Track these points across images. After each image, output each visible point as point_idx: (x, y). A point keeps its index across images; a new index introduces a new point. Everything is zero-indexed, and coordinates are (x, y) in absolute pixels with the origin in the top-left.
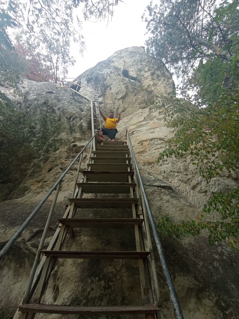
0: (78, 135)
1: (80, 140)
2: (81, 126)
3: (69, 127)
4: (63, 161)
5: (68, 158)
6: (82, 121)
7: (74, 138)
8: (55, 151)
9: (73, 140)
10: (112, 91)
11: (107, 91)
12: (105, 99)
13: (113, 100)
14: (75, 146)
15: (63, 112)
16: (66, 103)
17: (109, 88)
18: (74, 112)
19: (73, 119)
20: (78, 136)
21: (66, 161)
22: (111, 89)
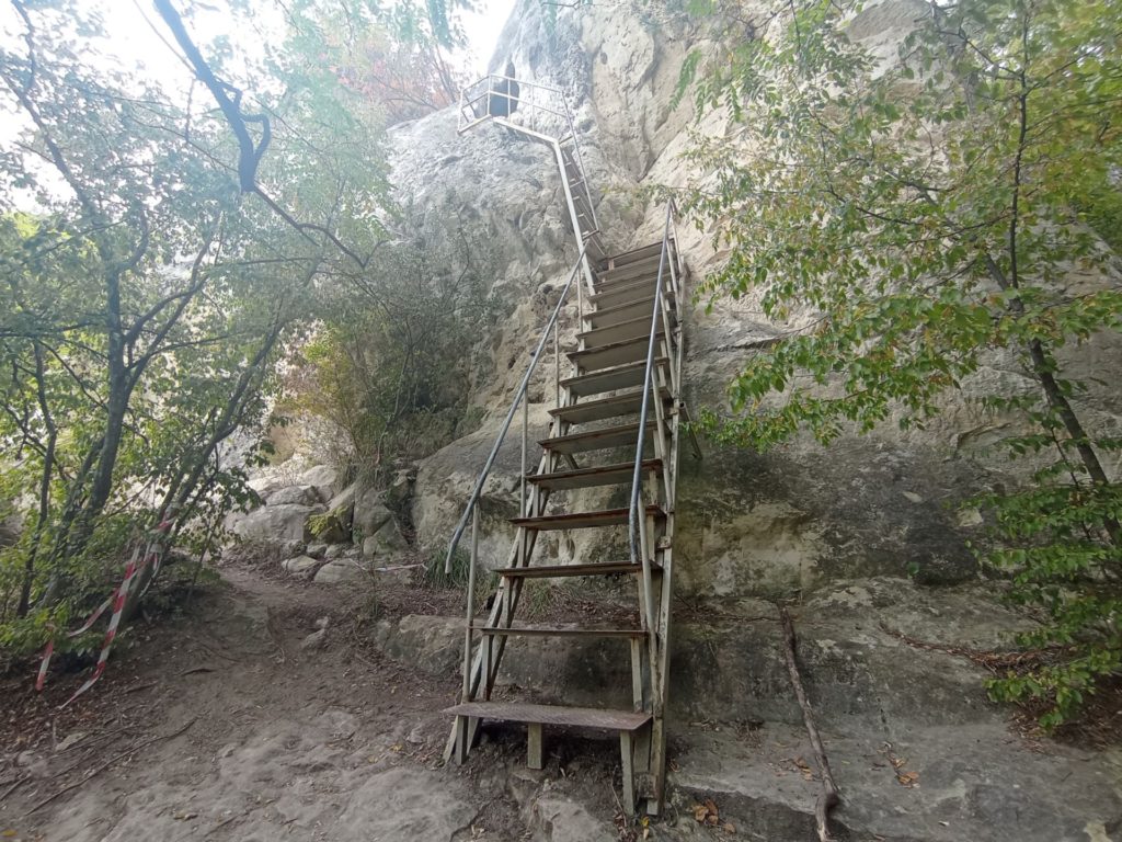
0: (547, 259)
1: (556, 270)
2: (548, 234)
3: (521, 245)
4: (532, 335)
5: (540, 325)
6: (547, 217)
7: (541, 269)
8: (509, 315)
9: (539, 275)
10: (611, 63)
11: (595, 71)
12: (598, 103)
13: (620, 97)
14: (548, 289)
15: (497, 210)
16: (496, 179)
17: (598, 59)
18: (521, 201)
19: (525, 221)
20: (548, 263)
21: (538, 333)
22: (604, 60)
